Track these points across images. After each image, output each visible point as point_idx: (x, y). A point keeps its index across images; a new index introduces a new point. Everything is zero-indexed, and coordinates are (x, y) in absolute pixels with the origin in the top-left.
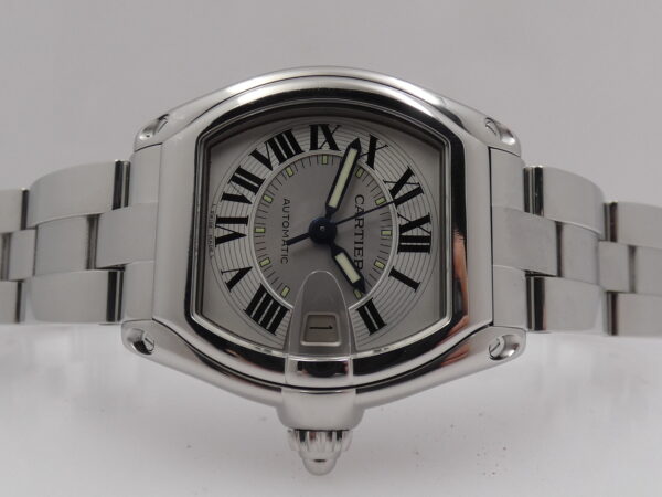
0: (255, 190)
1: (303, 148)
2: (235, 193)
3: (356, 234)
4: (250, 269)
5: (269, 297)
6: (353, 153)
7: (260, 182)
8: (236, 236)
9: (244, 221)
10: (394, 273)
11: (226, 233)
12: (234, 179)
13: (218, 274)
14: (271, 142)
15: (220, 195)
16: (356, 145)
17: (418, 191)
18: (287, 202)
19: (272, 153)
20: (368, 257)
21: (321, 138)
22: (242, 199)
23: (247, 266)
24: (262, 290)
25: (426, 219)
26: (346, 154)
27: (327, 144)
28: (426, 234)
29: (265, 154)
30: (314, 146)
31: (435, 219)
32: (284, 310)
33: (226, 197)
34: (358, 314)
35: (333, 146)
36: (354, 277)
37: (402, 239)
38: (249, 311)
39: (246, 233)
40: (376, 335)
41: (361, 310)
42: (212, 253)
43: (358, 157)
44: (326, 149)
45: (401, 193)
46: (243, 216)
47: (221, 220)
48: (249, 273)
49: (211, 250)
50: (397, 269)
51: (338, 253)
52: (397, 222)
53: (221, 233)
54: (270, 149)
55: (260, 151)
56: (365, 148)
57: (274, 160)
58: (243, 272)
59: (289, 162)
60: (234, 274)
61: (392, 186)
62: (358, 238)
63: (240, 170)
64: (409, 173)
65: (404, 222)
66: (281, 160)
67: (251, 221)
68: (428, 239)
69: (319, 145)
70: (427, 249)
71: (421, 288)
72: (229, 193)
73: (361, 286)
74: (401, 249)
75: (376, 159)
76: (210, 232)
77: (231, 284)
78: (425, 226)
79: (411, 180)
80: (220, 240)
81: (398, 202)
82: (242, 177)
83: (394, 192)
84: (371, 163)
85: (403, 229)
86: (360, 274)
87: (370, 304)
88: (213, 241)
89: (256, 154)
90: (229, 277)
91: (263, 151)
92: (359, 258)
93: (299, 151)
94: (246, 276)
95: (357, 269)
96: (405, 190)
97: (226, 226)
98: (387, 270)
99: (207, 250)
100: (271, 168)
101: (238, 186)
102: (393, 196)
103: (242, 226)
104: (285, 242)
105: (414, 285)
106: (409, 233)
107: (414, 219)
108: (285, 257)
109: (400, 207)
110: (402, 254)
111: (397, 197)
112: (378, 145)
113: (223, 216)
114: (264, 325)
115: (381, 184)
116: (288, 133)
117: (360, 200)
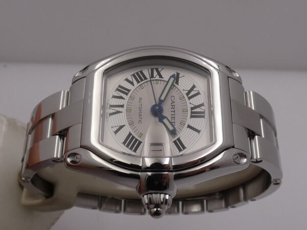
0: (127, 94)
2: (118, 95)
3: (172, 111)
5: (133, 137)
7: (129, 91)
8: (118, 112)
9: (122, 106)
10: (189, 127)
11: (114, 111)
12: (117, 90)
13: (110, 128)
14: (134, 75)
15: (111, 96)
17: (198, 94)
18: (141, 99)
21: (155, 73)
22: (121, 98)
23: (123, 125)
24: (130, 134)
25: (202, 105)
28: (202, 111)
29: (131, 80)
30: (152, 76)
31: (206, 105)
32: (140, 143)
33: (114, 97)
34: (173, 143)
36: (171, 128)
37: (192, 113)
38: (124, 143)
39: (123, 111)
40: (182, 151)
41: (175, 142)
42: (108, 119)
44: (158, 77)
45: (191, 95)
46: (122, 104)
47: (111, 106)
48: (124, 127)
49: (107, 118)
50: (190, 125)
51: (164, 119)
52: (189, 106)
53: (112, 111)
54: (133, 78)
55: (129, 79)
57: (135, 82)
58: (121, 127)
59: (141, 83)
60: (117, 128)
61: (187, 92)
62: (173, 113)
63: (120, 86)
64: (194, 87)
66: (138, 82)
67: (125, 106)
68: (203, 113)
69: (154, 76)
70: (203, 117)
71: (201, 133)
72: (116, 95)
74: (192, 116)
75: (179, 81)
76: (107, 111)
77: (116, 132)
78: (202, 107)
79: (195, 89)
80: (111, 114)
81: (189, 98)
82: (121, 89)
83: (187, 94)
84: (177, 83)
85: (192, 109)
86: (174, 127)
87: (179, 139)
88: (108, 114)
89: (127, 80)
90: (115, 129)
92: (173, 121)
93: (146, 78)
94: (123, 129)
96: (192, 93)
98: (186, 125)
99: (105, 118)
100: (134, 85)
101: (119, 93)
102: (187, 96)
103: (121, 108)
104: (140, 115)
105: (198, 131)
106: (195, 110)
107: (197, 105)
108: (140, 121)
109: (191, 100)
110: (192, 119)
111: (189, 96)
112: (180, 76)
113: (112, 104)
114: (131, 149)
115: (182, 91)
116: (141, 72)
117: (173, 98)
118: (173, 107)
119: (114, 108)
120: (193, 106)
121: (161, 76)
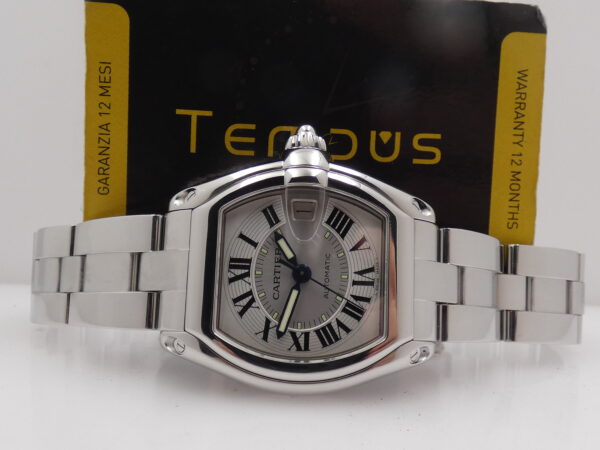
0: (348, 304)
1: (315, 334)
2: (362, 303)
3: (279, 272)
4: (351, 250)
5: (338, 231)
6: (282, 329)
7: (344, 310)
8: (361, 273)
9: (355, 283)
10: (255, 244)
11: (367, 275)
12: (362, 313)
13: (372, 247)
15: (372, 301)
16: (280, 335)
17: (236, 301)
18: (326, 296)
19: (336, 331)
20: (271, 257)
21: (302, 341)
22: (357, 298)
24: (343, 236)
25: (231, 280)
26: (286, 329)
27: (298, 336)
28: (232, 270)
29: (341, 330)
30: (307, 335)
31: (225, 281)
32: (328, 222)
33: (367, 300)
34: (280, 218)
35: (293, 334)
36: (282, 243)
37: (248, 268)
39: (354, 275)
40: (268, 205)
41: (278, 221)
42: (376, 261)
43: (278, 326)
44: (298, 333)
45: (248, 299)
46: (355, 286)
47: (371, 284)
48: (351, 248)
49: (377, 263)
50: (253, 247)
51: (292, 259)
52: (252, 279)
53: (371, 276)
54: (337, 333)
56: (272, 333)
57: (335, 325)
58: (355, 248)
59: (323, 324)
60: (361, 247)
61: (253, 305)
62: (278, 269)
63: (359, 319)
64: (241, 313)
65: (246, 279)
66: (329, 325)
67: (350, 282)
68: (231, 267)
69: (303, 336)
70: (232, 260)
71: (238, 233)
72: (365, 303)
73: (277, 236)
74: (249, 261)
75: (264, 324)
76: (378, 276)
77: (363, 240)
78: (233, 276)
79: (241, 308)
80: (371, 270)
81: (250, 293)
82: (355, 311)
83: (253, 300)
84: (268, 322)
85: (248, 275)
86: (278, 244)
87: (272, 225)
88: (376, 270)
89: (348, 330)
90: (364, 246)
91: (343, 332)
92: (278, 256)
93: (317, 332)
94: (354, 245)
95: (279, 248)
96: (245, 302)
97: (367, 280)
98: (259, 247)
99: (380, 264)
100: (337, 319)
101: (359, 307)
102: (253, 297)
103: (356, 280)
104: (327, 268)
105: (242, 236)
106: (244, 271)
107: (240, 281)
108: (328, 258)
109: (248, 290)
110: (249, 258)
111: (250, 297)
112: (262, 334)
113: (370, 287)
114: (342, 214)
115: (261, 306)
116: (324, 345)
117: (276, 296)
118: (276, 280)
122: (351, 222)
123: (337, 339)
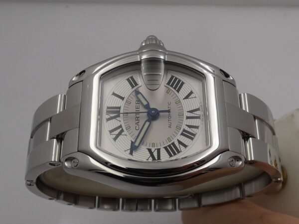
0: (184, 130)
1: (164, 149)
2: (193, 129)
5: (175, 88)
7: (182, 134)
8: (191, 112)
9: (188, 118)
10: (122, 98)
11: (195, 113)
12: (194, 135)
13: (197, 96)
15: (200, 128)
17: (111, 132)
18: (170, 127)
20: (133, 105)
21: (155, 154)
22: (190, 127)
23: (185, 100)
24: (178, 91)
25: (108, 120)
27: (153, 151)
28: (109, 114)
29: (181, 146)
30: (159, 150)
31: (104, 120)
32: (168, 84)
33: (197, 127)
34: (138, 83)
36: (139, 96)
37: (119, 112)
39: (187, 113)
41: (136, 84)
42: (201, 104)
44: (153, 149)
45: (119, 130)
46: (188, 120)
47: (198, 118)
48: (184, 97)
50: (121, 100)
51: (146, 105)
52: (121, 118)
53: (198, 113)
54: (179, 148)
55: (183, 147)
57: (177, 144)
58: (187, 97)
59: (170, 143)
60: (190, 97)
61: (123, 134)
62: (138, 112)
63: (192, 139)
64: (115, 139)
66: (173, 144)
67: (185, 117)
68: (107, 112)
69: (156, 151)
70: (108, 108)
71: (112, 93)
72: (196, 129)
73: (137, 93)
74: (119, 108)
75: (130, 145)
76: (203, 113)
77: (191, 93)
78: (109, 117)
79: (114, 136)
80: (198, 110)
81: (121, 126)
82: (191, 136)
83: (122, 131)
84: (132, 142)
85: (119, 116)
86: (137, 97)
87: (133, 87)
88: (201, 109)
89: (185, 146)
90: (192, 96)
91: (182, 148)
92: (138, 105)
93: (166, 148)
94: (185, 96)
96: (117, 132)
98: (125, 100)
99: (203, 106)
100: (178, 140)
101: (192, 132)
102: (122, 129)
103: (189, 116)
105: (114, 94)
107: (114, 120)
108: (169, 105)
109: (119, 125)
110: (119, 106)
111: (121, 129)
112: (129, 151)
113: (198, 120)
114: (176, 79)
115: (127, 134)
116: (171, 156)
117: (137, 128)
118: (137, 119)
119: (196, 115)
120: (118, 118)
121: (150, 150)
122: (183, 83)
123: (179, 152)
